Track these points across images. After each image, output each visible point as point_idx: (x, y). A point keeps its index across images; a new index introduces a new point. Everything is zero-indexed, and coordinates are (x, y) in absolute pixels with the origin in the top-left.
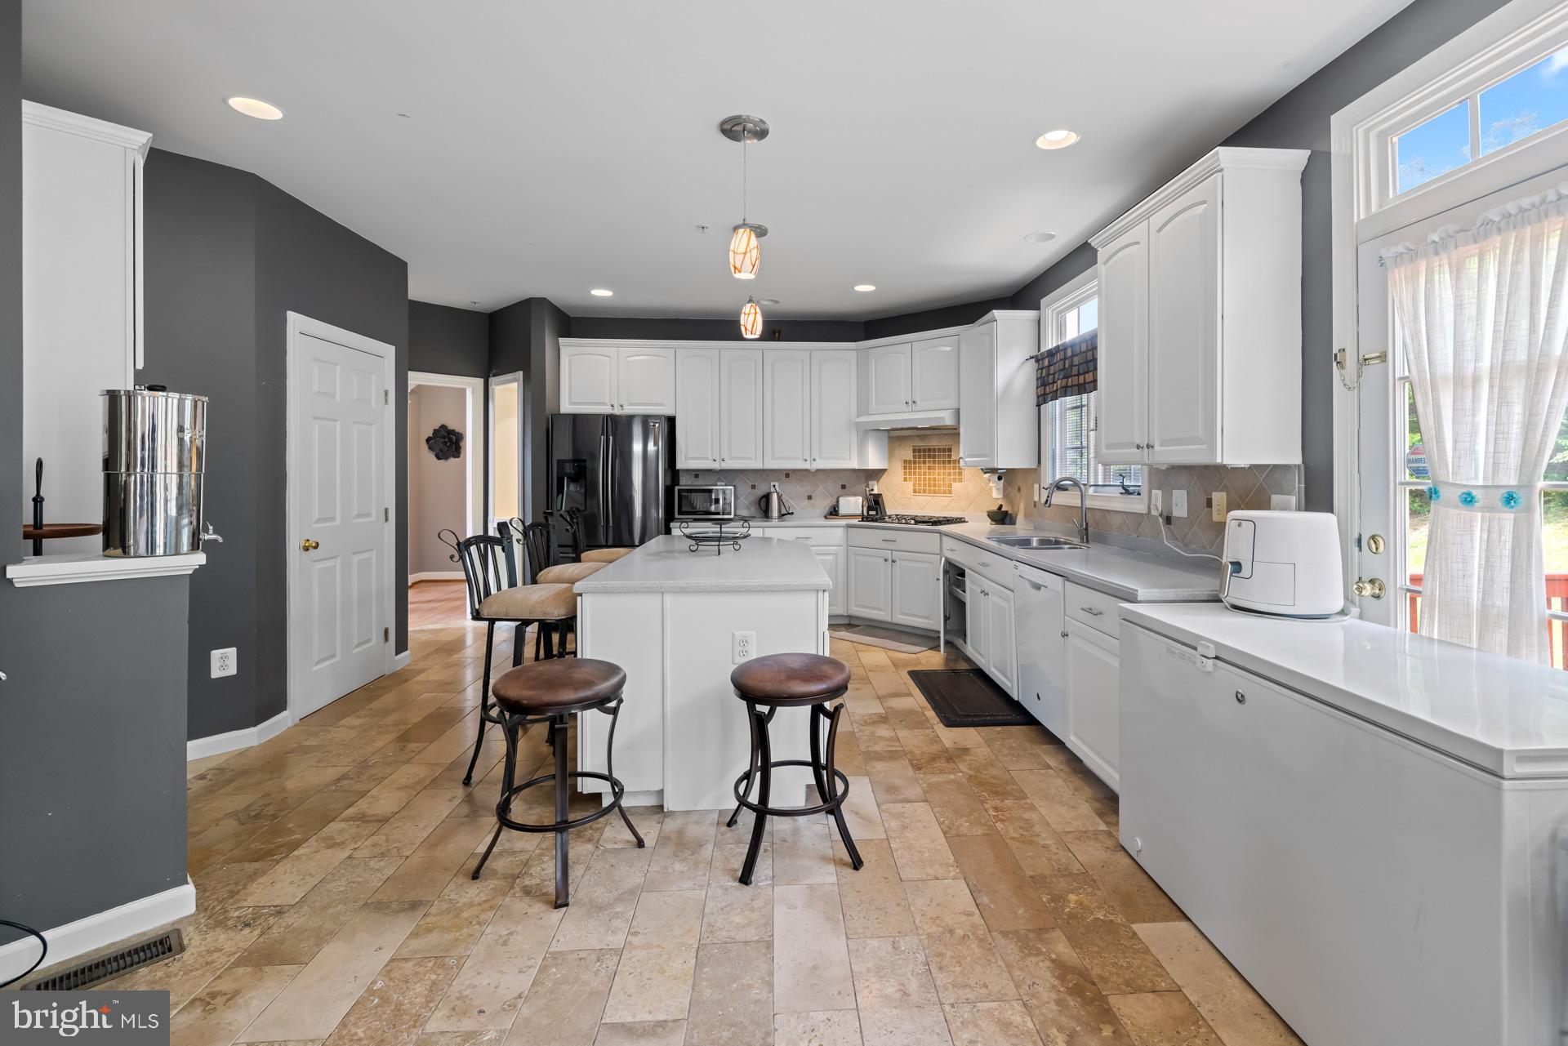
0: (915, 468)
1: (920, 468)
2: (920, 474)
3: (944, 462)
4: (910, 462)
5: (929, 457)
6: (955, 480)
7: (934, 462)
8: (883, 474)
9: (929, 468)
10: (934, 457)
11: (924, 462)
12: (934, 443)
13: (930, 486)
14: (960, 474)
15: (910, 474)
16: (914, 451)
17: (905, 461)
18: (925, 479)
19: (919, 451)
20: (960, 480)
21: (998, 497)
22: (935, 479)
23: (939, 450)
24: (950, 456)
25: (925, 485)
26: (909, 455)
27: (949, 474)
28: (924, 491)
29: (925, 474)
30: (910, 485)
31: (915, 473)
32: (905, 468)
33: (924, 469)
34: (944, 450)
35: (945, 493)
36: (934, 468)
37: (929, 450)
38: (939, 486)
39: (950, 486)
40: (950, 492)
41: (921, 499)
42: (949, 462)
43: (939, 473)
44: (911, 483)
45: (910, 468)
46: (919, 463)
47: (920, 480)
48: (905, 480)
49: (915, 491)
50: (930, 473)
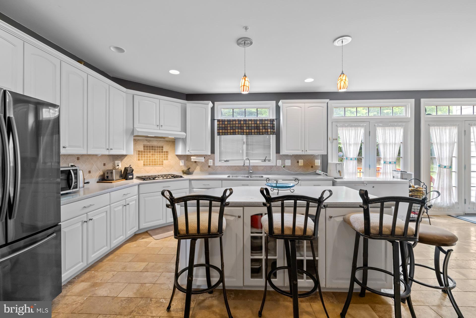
0: (144, 154)
1: (147, 154)
2: (147, 157)
3: (160, 152)
4: (142, 152)
5: (152, 149)
6: (165, 159)
7: (155, 152)
8: (125, 157)
9: (152, 154)
10: (155, 150)
11: (150, 152)
12: (155, 143)
13: (152, 162)
14: (167, 157)
15: (142, 157)
16: (144, 147)
17: (139, 151)
18: (150, 159)
19: (147, 147)
20: (167, 159)
21: (182, 165)
22: (155, 159)
23: (157, 147)
24: (162, 150)
25: (150, 162)
26: (141, 148)
27: (162, 157)
28: (149, 165)
29: (150, 157)
30: (142, 162)
31: (144, 157)
32: (139, 154)
33: (150, 155)
34: (160, 147)
35: (160, 165)
36: (155, 155)
37: (152, 147)
38: (157, 162)
39: (162, 162)
40: (162, 164)
41: (148, 168)
42: (162, 152)
43: (157, 157)
44: (143, 161)
45: (142, 154)
46: (147, 152)
47: (147, 160)
48: (139, 160)
49: (144, 165)
50: (152, 157)
